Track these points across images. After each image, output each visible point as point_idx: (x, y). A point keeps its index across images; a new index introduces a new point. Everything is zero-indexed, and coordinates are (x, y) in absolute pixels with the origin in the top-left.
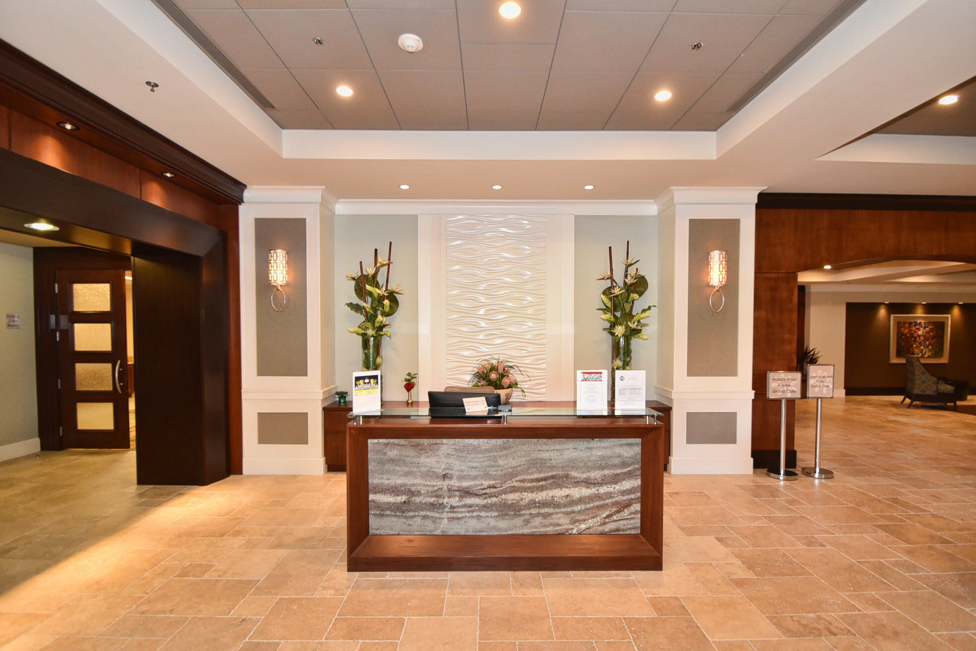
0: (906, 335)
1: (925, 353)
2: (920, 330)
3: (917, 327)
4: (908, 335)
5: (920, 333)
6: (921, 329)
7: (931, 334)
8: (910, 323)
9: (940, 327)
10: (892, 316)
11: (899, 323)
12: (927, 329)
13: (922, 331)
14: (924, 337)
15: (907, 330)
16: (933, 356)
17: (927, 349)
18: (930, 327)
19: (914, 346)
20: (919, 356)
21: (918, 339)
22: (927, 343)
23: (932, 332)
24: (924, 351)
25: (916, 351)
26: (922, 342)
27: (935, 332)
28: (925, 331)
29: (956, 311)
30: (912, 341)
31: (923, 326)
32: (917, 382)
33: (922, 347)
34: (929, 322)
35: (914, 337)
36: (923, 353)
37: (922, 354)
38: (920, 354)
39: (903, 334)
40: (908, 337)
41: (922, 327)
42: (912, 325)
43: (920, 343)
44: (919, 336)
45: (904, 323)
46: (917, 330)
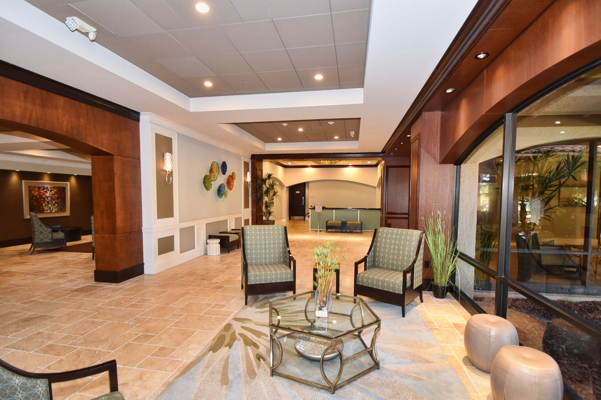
0: (36, 197)
1: (53, 209)
2: (47, 193)
3: (45, 190)
4: (38, 197)
5: (48, 195)
6: (48, 192)
7: (56, 195)
8: (39, 188)
9: (62, 191)
10: (23, 181)
11: (30, 187)
12: (52, 192)
13: (49, 193)
14: (51, 198)
15: (37, 193)
16: (59, 211)
17: (54, 207)
18: (55, 191)
19: (44, 204)
20: (48, 212)
21: (46, 199)
22: (54, 202)
23: (57, 194)
24: (52, 208)
25: (46, 208)
26: (50, 202)
27: (58, 194)
28: (51, 193)
29: (73, 180)
30: (42, 201)
31: (50, 189)
32: (36, 233)
33: (50, 205)
34: (54, 187)
35: (43, 198)
36: (51, 209)
37: (50, 210)
38: (49, 211)
39: (33, 196)
40: (38, 198)
41: (48, 190)
42: (41, 189)
43: (48, 202)
44: (47, 197)
45: (34, 187)
46: (45, 193)
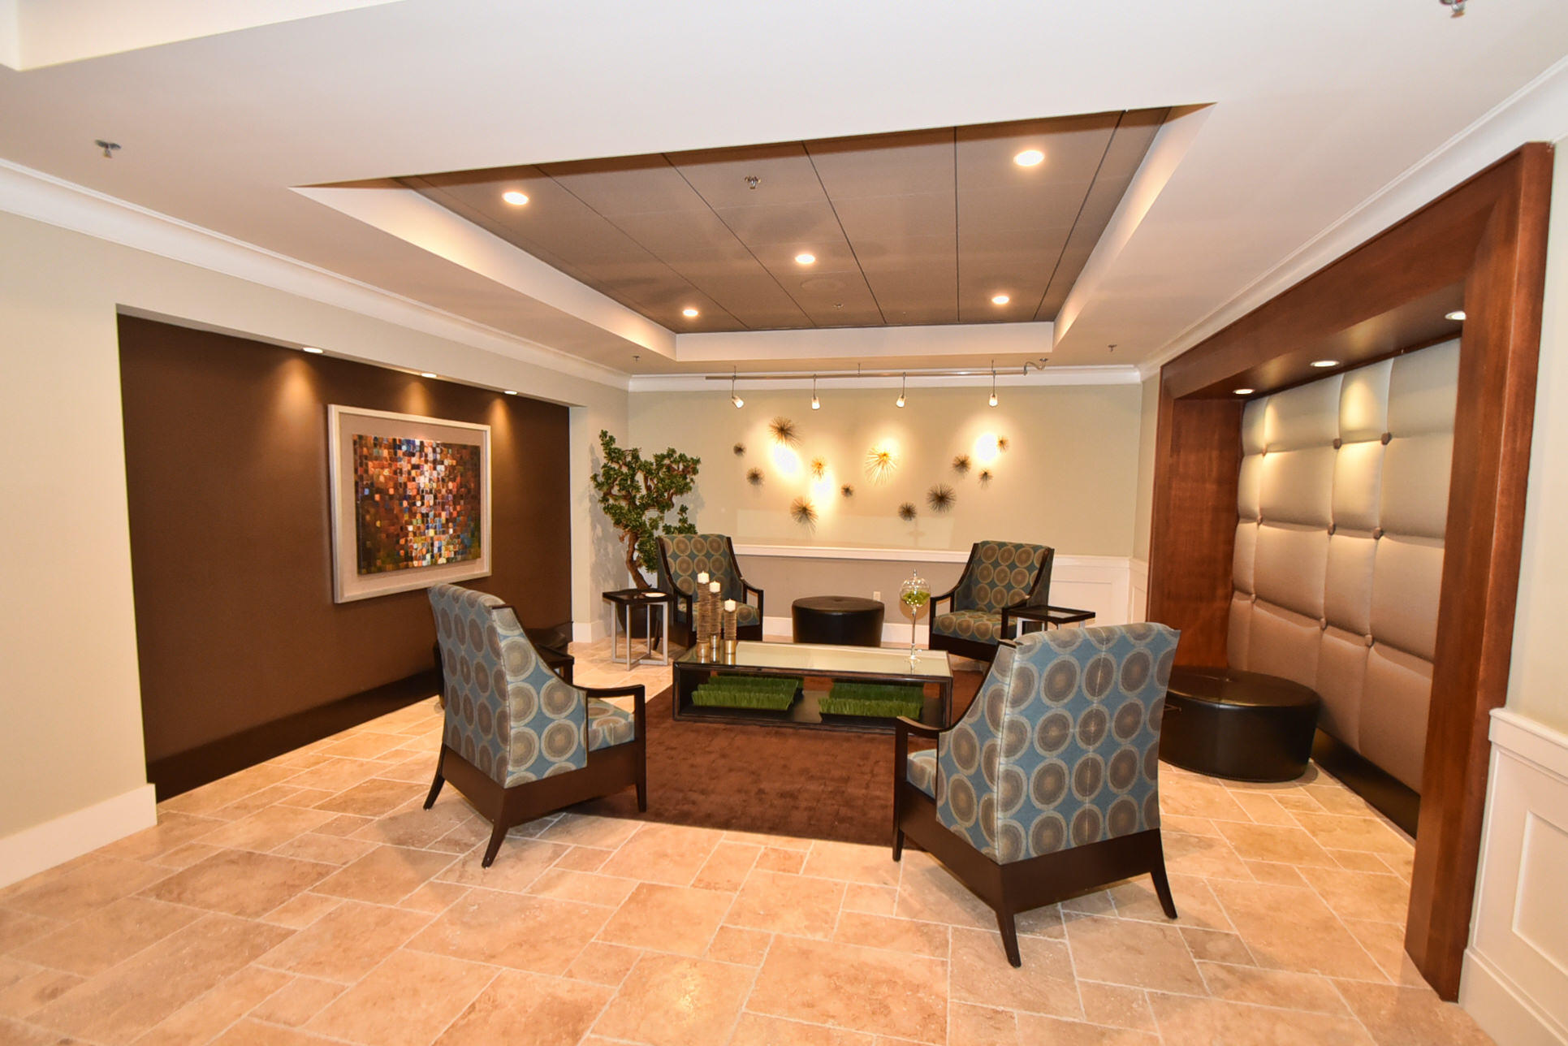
0: (382, 491)
1: (440, 549)
2: (422, 474)
3: (415, 460)
4: (391, 491)
5: (423, 481)
6: (426, 467)
7: (451, 485)
8: (395, 446)
9: (468, 458)
10: (335, 410)
11: (359, 442)
12: (440, 468)
13: (427, 474)
14: (435, 497)
15: (386, 472)
16: (459, 557)
17: (445, 537)
18: (447, 462)
19: (410, 528)
20: (425, 563)
21: (419, 503)
22: (444, 514)
23: (454, 480)
24: (436, 544)
25: (417, 546)
26: (431, 514)
27: (458, 479)
28: (435, 473)
29: (499, 414)
30: (402, 511)
31: (431, 457)
33: (431, 532)
34: (445, 445)
35: (408, 498)
36: (436, 550)
37: (432, 557)
38: (428, 556)
39: (374, 488)
40: (391, 497)
41: (426, 461)
42: (400, 453)
43: (425, 516)
44: (421, 493)
45: (377, 443)
46: (413, 473)
